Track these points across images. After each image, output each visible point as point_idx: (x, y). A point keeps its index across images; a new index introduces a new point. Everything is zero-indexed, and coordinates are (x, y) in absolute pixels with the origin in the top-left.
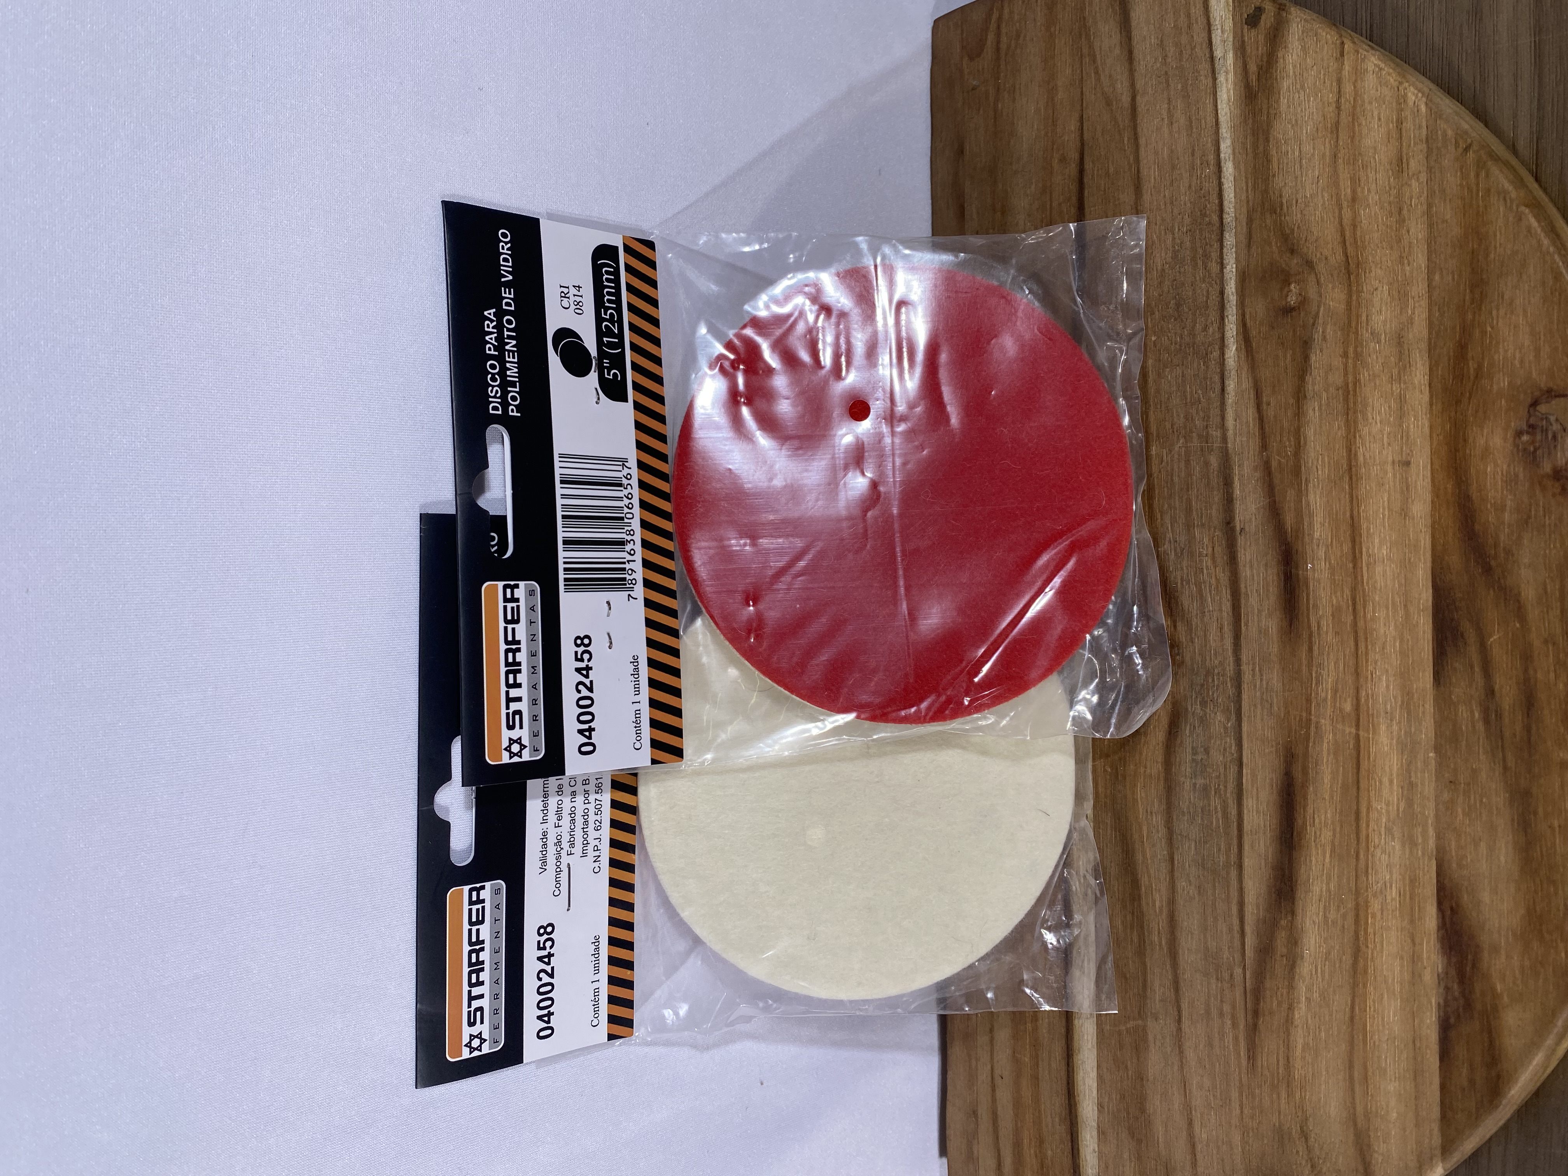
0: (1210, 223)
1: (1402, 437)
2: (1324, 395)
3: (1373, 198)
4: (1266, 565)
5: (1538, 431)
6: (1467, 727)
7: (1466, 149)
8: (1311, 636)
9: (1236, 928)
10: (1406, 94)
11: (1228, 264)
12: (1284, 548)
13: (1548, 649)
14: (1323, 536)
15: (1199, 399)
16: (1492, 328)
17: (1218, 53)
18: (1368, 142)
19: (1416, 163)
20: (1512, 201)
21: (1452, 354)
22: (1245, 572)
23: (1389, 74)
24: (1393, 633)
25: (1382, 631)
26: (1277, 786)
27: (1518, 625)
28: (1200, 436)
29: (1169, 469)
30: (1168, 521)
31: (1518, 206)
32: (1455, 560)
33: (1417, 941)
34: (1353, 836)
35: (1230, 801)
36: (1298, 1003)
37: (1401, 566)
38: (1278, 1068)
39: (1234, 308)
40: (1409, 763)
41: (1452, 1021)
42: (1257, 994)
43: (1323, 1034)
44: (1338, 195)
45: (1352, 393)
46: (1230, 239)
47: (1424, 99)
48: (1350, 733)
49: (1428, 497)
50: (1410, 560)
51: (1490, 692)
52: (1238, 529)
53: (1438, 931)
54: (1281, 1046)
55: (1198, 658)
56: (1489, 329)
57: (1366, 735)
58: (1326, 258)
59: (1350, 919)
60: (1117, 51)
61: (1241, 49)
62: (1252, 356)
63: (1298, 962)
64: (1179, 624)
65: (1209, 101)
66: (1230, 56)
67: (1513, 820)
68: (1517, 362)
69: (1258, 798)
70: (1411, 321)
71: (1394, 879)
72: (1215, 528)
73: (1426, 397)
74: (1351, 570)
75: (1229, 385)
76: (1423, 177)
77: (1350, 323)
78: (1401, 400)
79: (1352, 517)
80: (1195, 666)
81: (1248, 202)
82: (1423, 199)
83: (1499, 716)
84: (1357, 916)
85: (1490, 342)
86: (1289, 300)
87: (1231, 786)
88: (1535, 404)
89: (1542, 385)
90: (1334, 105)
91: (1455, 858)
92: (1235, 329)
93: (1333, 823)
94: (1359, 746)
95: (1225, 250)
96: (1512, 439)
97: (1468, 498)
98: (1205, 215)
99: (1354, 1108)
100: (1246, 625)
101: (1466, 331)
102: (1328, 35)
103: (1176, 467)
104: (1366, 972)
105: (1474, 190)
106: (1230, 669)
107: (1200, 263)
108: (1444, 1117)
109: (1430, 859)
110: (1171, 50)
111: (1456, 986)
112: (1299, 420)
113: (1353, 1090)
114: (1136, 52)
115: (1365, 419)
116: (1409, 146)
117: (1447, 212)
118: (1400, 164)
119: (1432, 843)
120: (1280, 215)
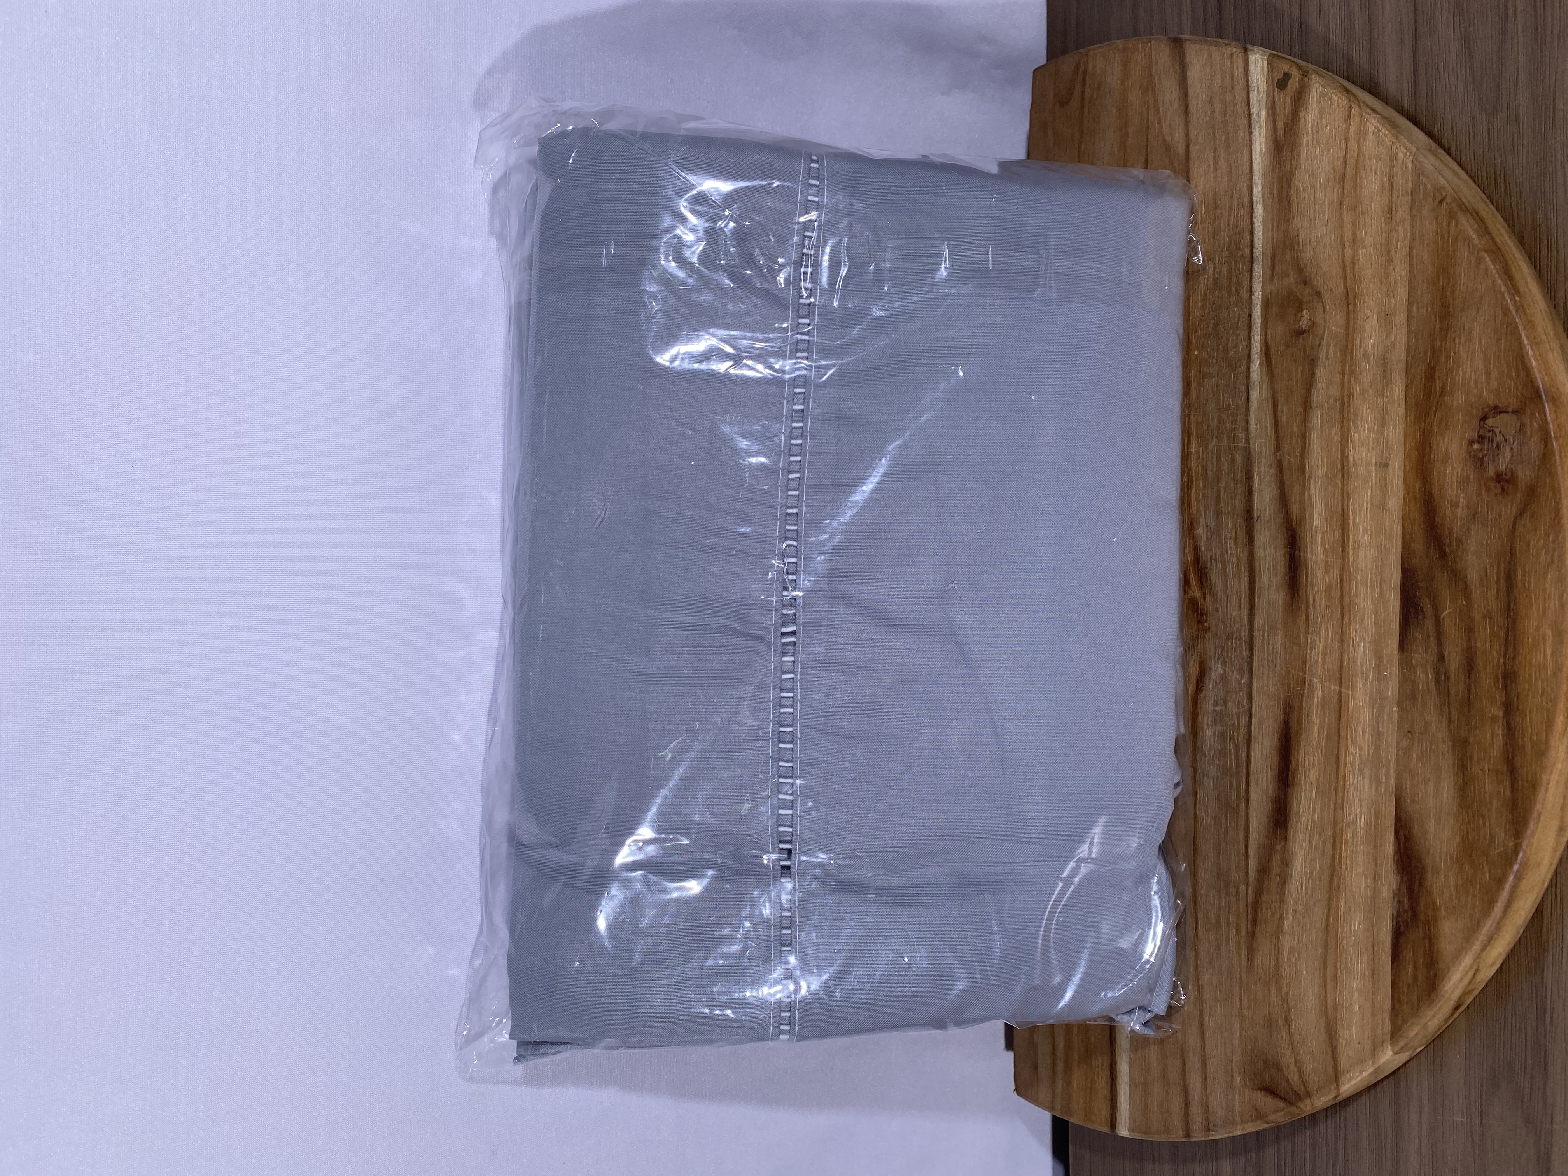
0: (1242, 256)
1: (1383, 443)
2: (1326, 405)
3: (1369, 240)
4: (1276, 548)
5: (1486, 441)
6: (1423, 687)
7: (1441, 202)
8: (1308, 608)
9: (1243, 850)
10: (1397, 153)
11: (1255, 292)
12: (1290, 533)
13: (1486, 623)
14: (1321, 525)
15: (1230, 404)
16: (1455, 353)
17: (1254, 111)
18: (1366, 192)
19: (1402, 212)
20: (1474, 246)
21: (1423, 374)
22: (1260, 553)
23: (1385, 135)
24: (1371, 607)
25: (1362, 606)
26: (1277, 733)
27: (1464, 602)
28: (1229, 437)
29: (1204, 463)
30: (1202, 509)
31: (1478, 252)
32: (1419, 547)
33: (1379, 862)
34: (1334, 776)
35: (1241, 746)
36: (1287, 914)
37: (1378, 551)
38: (1269, 968)
39: (1259, 329)
40: (1378, 716)
41: (1402, 929)
42: (1256, 906)
43: (1304, 939)
44: (1342, 237)
45: (1346, 404)
46: (1258, 270)
47: (1411, 158)
48: (1335, 690)
49: (1401, 494)
50: (1385, 546)
51: (1441, 658)
52: (1255, 516)
53: (1394, 856)
54: (1273, 951)
55: (1221, 626)
56: (1452, 354)
57: (1346, 691)
58: (1331, 290)
59: (1329, 846)
60: (1176, 105)
61: (1272, 108)
62: (1271, 370)
63: (1288, 880)
64: (1207, 596)
65: (1246, 152)
66: (1264, 113)
67: (1454, 764)
68: (1472, 382)
69: (1262, 742)
70: (1393, 345)
71: (1363, 811)
72: (1238, 515)
73: (1401, 410)
74: (1341, 553)
75: (1253, 394)
76: (1407, 223)
77: (1346, 346)
78: (1384, 412)
79: (1343, 509)
80: (1219, 632)
81: (1273, 239)
82: (1407, 242)
83: (1447, 678)
84: (1334, 842)
85: (1453, 366)
86: (1301, 324)
87: (1243, 731)
88: (1484, 418)
89: (1490, 403)
90: (1342, 159)
91: (1409, 796)
92: (1259, 347)
93: (1319, 763)
94: (1341, 701)
95: (1254, 279)
96: (1465, 448)
97: (1431, 495)
98: (1239, 249)
99: (1326, 1001)
100: (1259, 597)
101: (1435, 353)
102: (1339, 100)
103: (1209, 463)
104: (1339, 887)
105: (1446, 236)
106: (1245, 635)
107: (1234, 289)
108: (1393, 1008)
109: (1391, 796)
110: (1218, 107)
111: (1406, 901)
112: (1305, 426)
113: (1325, 986)
114: (1191, 108)
115: (1356, 427)
116: (1398, 197)
117: (1425, 254)
118: (1390, 212)
119: (1392, 782)
120: (1297, 252)
